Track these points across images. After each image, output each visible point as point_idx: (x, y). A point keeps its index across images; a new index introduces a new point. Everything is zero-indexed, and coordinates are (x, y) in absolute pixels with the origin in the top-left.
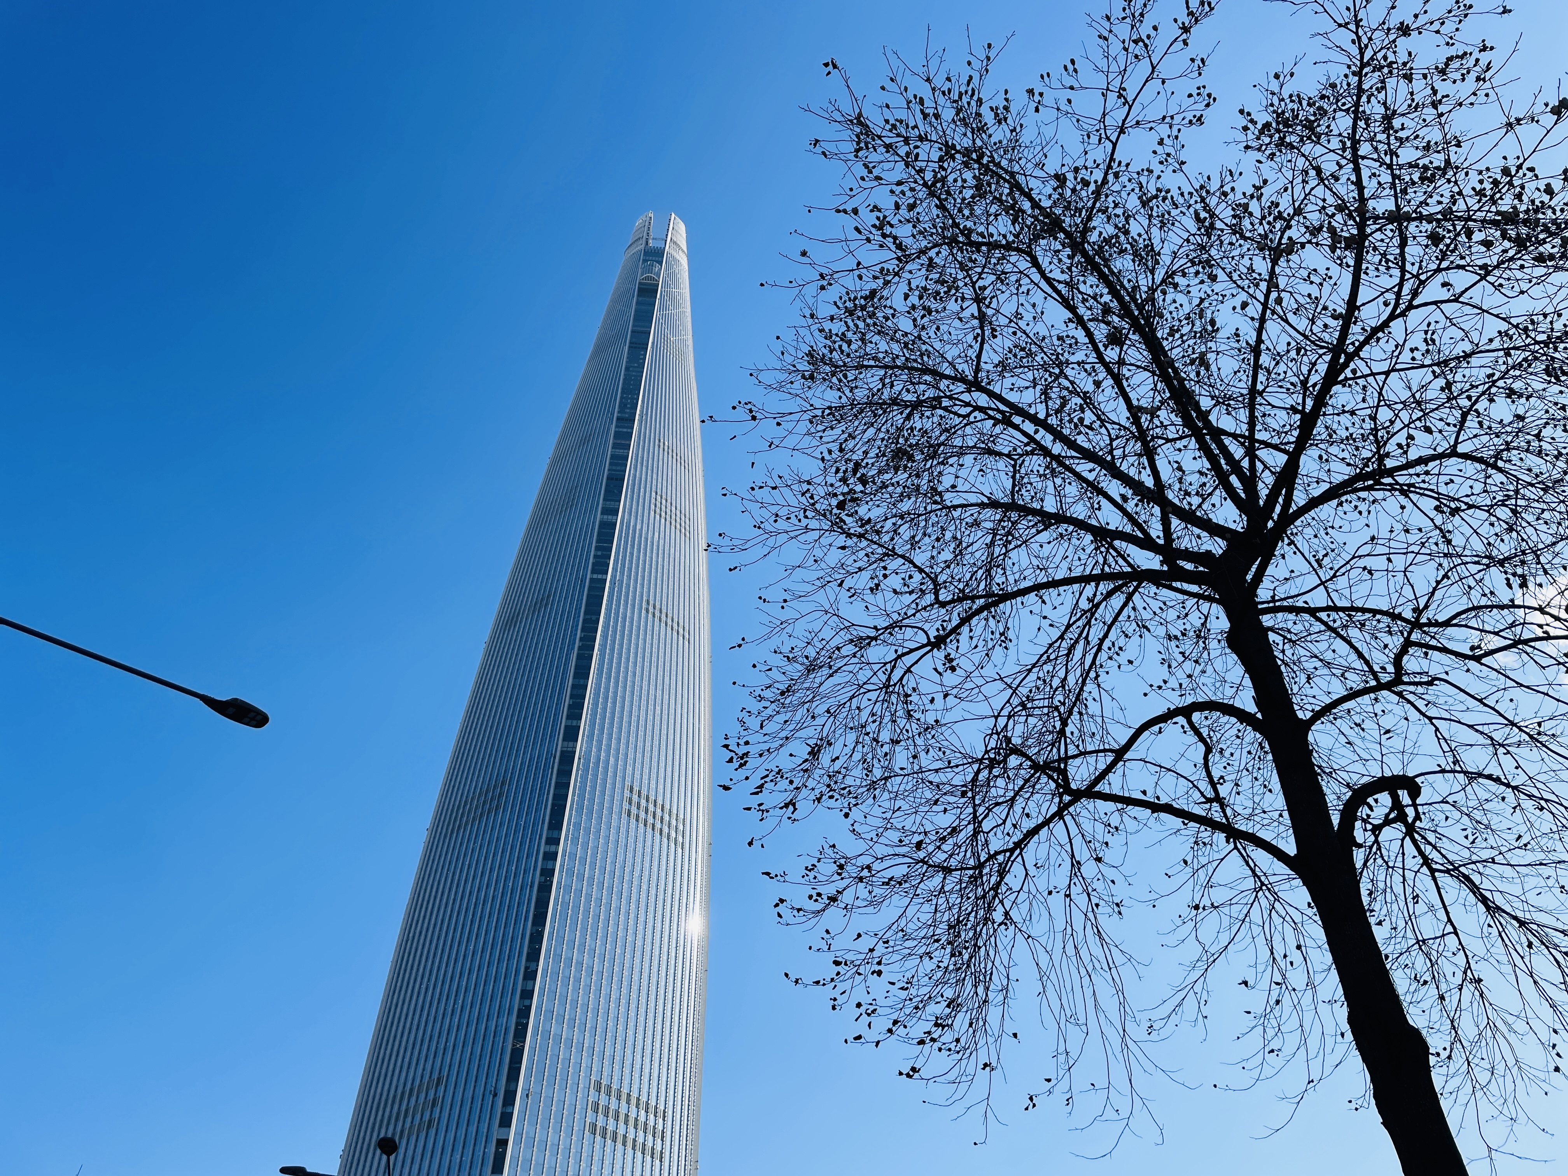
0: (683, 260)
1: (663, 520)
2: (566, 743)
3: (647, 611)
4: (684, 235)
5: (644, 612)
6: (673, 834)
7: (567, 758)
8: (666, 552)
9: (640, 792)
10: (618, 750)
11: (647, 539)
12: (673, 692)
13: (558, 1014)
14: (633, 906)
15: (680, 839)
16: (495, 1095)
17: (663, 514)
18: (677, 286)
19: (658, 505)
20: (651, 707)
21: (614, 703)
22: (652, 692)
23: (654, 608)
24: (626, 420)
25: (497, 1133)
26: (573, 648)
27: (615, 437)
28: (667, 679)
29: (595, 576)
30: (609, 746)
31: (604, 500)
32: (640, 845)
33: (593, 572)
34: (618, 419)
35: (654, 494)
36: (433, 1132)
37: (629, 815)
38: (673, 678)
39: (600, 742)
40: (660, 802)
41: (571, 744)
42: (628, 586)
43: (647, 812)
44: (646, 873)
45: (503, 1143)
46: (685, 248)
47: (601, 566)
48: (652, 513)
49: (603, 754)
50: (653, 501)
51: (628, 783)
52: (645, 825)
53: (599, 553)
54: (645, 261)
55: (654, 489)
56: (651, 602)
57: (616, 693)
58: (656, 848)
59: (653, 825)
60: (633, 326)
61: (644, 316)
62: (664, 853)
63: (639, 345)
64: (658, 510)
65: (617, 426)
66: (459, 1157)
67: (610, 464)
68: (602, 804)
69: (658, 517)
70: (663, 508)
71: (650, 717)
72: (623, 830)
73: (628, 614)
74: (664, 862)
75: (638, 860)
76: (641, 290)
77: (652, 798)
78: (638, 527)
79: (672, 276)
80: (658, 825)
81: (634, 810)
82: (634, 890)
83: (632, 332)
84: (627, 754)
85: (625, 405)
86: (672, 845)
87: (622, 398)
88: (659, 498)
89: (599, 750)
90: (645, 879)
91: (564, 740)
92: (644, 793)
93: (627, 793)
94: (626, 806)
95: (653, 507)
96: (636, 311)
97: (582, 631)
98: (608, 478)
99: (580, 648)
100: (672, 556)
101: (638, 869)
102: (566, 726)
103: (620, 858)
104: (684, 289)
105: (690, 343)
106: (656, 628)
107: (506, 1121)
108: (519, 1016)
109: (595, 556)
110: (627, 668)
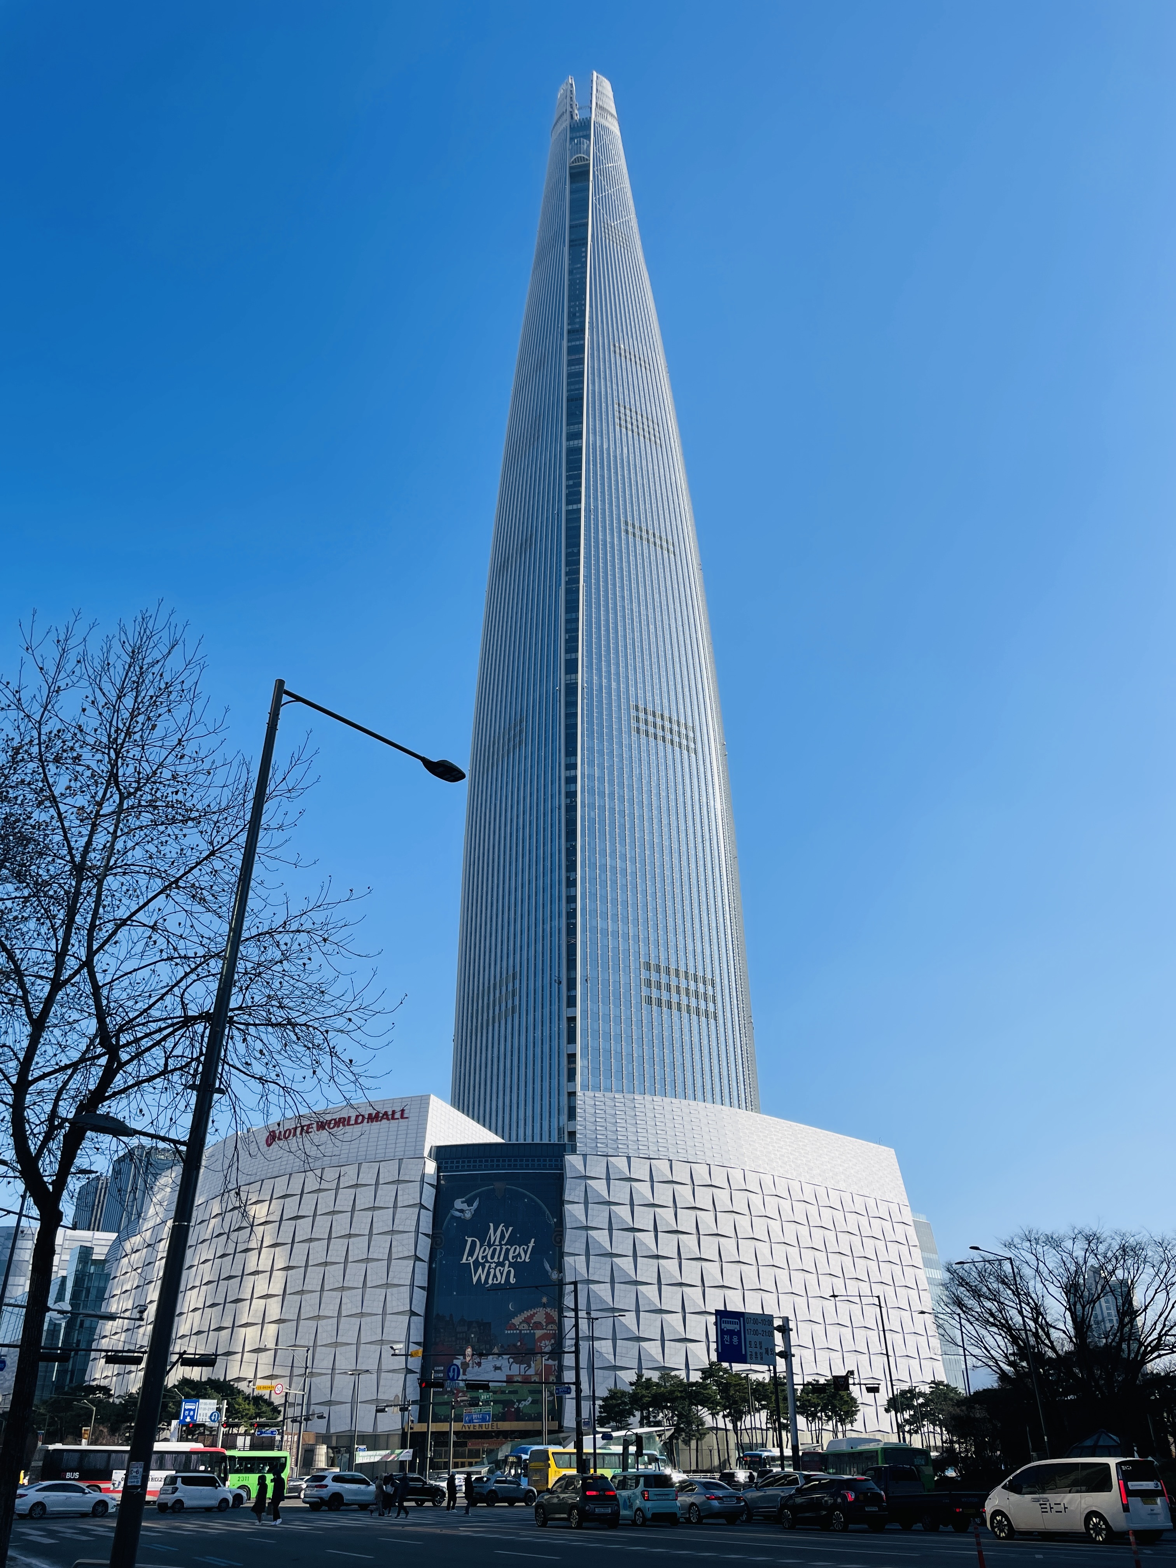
0: (614, 126)
1: (630, 433)
2: (568, 676)
3: (627, 532)
4: (611, 94)
5: (623, 533)
6: (684, 742)
7: (571, 690)
8: (638, 466)
9: (645, 709)
10: (618, 674)
11: (615, 457)
12: (664, 607)
13: (601, 912)
14: (655, 812)
15: (692, 745)
16: (560, 983)
17: (629, 426)
18: (610, 159)
19: (623, 417)
20: (644, 627)
21: (608, 630)
22: (643, 612)
23: (634, 527)
24: (577, 332)
25: (566, 1013)
26: (560, 585)
27: (569, 353)
28: (656, 596)
29: (570, 507)
30: (609, 672)
31: (568, 425)
32: (653, 757)
33: (568, 504)
34: (569, 332)
35: (616, 406)
36: (517, 1015)
37: (638, 732)
38: (663, 594)
39: (599, 670)
40: (666, 715)
41: (573, 676)
42: (604, 510)
43: (655, 727)
44: (663, 781)
45: (572, 1020)
46: (614, 112)
47: (574, 496)
48: (617, 428)
49: (604, 681)
50: (617, 414)
51: (632, 703)
52: (656, 738)
53: (571, 482)
54: (572, 139)
55: (616, 401)
56: (630, 522)
57: (607, 621)
58: (670, 757)
59: (664, 737)
60: (571, 220)
61: (579, 206)
62: (678, 761)
63: (578, 243)
64: (623, 423)
65: (569, 341)
66: (540, 1033)
67: (568, 384)
68: (611, 727)
69: (624, 430)
70: (629, 419)
71: (645, 637)
72: (635, 746)
73: (608, 540)
74: (679, 769)
75: (654, 771)
76: (572, 176)
77: (658, 713)
78: (605, 446)
79: (603, 149)
80: (668, 737)
81: (643, 727)
82: (654, 798)
83: (571, 227)
84: (627, 677)
85: (574, 315)
86: (685, 752)
87: (569, 307)
88: (622, 409)
89: (600, 677)
90: (663, 787)
91: (566, 673)
92: (650, 709)
93: (633, 713)
94: (634, 724)
95: (617, 420)
96: (571, 201)
97: (567, 565)
98: (568, 401)
99: (567, 583)
100: (644, 468)
101: (654, 778)
102: (566, 660)
103: (636, 772)
104: (619, 161)
105: (634, 223)
106: (639, 548)
107: (571, 1002)
108: (568, 918)
109: (568, 487)
110: (615, 594)
